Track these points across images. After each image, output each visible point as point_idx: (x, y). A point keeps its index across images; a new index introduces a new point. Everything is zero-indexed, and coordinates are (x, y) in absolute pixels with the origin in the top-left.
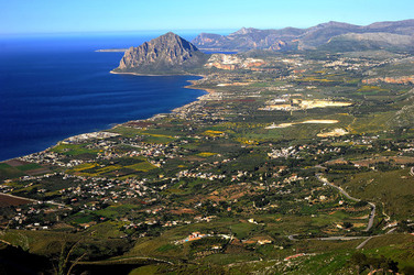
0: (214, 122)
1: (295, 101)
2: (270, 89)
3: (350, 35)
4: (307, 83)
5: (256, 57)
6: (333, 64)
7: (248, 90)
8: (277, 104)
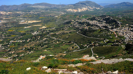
0: (9, 28)
1: (27, 21)
2: (18, 19)
3: (31, 6)
4: (26, 17)
5: (10, 12)
6: (30, 13)
7: (12, 19)
8: (22, 22)
